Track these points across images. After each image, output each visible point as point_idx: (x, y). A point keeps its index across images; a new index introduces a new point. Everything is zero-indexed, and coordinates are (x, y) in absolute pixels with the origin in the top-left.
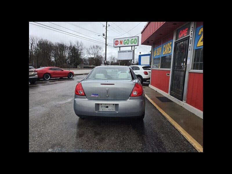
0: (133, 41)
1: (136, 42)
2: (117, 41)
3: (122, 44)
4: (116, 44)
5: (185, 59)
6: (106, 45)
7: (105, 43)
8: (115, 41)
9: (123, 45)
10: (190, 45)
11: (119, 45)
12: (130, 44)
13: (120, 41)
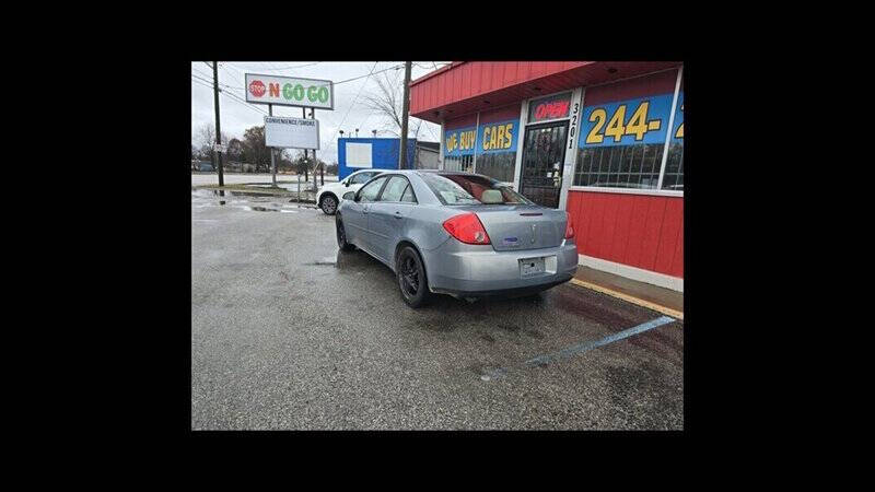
0: (317, 92)
1: (326, 99)
2: (260, 83)
3: (278, 95)
4: (257, 94)
5: (557, 166)
6: (217, 90)
7: (213, 81)
8: (250, 81)
9: (281, 99)
10: (569, 137)
11: (266, 97)
12: (305, 102)
13: (271, 85)
